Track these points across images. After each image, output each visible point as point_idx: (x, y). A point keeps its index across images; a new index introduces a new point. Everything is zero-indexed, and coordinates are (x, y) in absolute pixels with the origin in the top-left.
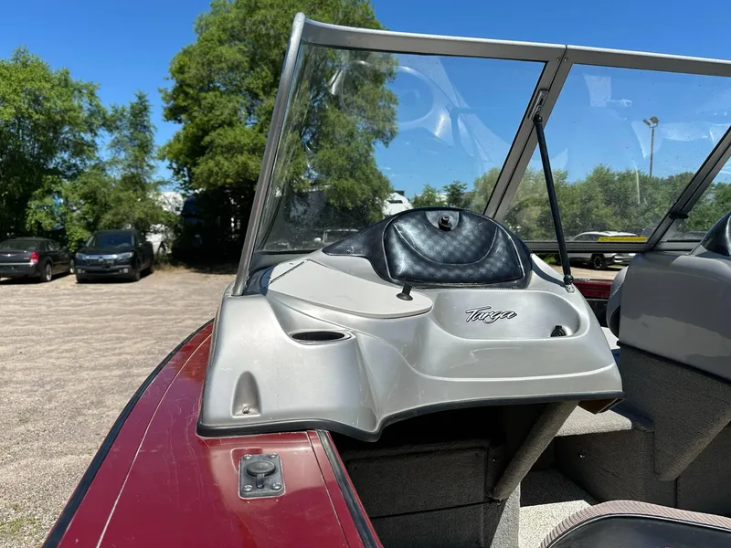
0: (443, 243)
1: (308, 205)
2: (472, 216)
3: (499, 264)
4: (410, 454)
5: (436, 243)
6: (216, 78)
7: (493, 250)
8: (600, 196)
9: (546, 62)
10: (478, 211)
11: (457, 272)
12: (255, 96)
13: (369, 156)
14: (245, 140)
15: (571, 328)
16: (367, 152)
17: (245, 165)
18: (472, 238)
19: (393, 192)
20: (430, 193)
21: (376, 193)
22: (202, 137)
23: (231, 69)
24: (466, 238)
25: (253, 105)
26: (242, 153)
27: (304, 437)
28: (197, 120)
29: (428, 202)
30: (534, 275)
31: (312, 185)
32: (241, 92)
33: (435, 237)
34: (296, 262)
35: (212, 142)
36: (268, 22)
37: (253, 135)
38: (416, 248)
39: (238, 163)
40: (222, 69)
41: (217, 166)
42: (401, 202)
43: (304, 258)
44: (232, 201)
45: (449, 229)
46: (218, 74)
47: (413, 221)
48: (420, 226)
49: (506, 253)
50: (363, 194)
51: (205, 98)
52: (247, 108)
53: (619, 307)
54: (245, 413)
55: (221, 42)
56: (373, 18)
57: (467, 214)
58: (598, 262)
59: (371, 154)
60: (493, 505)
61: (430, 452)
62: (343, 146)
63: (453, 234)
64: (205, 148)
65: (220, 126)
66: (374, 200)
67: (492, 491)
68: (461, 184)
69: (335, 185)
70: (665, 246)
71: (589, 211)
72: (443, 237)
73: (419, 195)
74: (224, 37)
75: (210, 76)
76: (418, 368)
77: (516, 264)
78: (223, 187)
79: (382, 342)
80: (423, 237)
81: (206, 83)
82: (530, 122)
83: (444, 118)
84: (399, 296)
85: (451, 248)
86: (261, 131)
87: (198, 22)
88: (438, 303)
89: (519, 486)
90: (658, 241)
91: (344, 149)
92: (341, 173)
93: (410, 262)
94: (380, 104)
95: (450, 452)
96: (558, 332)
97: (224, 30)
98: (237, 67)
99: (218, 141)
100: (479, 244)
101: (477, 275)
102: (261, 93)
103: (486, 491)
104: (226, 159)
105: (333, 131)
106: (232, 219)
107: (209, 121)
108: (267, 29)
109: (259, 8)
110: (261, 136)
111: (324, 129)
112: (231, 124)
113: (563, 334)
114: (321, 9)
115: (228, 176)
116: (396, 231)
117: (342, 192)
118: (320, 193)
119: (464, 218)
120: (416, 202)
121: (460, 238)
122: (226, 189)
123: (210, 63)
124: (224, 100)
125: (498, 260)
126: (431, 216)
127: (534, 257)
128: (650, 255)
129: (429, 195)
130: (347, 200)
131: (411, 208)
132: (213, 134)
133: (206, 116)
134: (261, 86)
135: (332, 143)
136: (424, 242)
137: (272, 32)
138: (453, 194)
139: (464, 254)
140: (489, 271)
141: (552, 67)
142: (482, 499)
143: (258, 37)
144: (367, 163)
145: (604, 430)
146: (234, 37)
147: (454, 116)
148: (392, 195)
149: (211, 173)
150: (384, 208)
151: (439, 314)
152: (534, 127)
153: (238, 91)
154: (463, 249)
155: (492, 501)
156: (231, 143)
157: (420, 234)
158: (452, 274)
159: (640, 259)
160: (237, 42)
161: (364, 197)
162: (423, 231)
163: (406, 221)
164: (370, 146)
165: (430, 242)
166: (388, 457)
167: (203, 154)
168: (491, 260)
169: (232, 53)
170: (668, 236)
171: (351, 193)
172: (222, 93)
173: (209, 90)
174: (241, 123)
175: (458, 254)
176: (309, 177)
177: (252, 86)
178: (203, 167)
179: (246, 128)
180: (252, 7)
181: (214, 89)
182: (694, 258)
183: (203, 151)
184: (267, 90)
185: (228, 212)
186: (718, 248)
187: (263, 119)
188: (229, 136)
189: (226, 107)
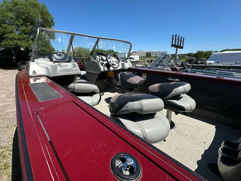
0: (60, 57)
6: (6, 20)
11: (62, 61)
12: (18, 26)
14: (16, 37)
17: (17, 43)
18: (64, 56)
22: (3, 35)
23: (11, 19)
25: (18, 28)
26: (15, 40)
30: (72, 61)
35: (6, 37)
36: (21, 8)
37: (18, 36)
39: (14, 42)
40: (8, 18)
41: (8, 43)
43: (39, 59)
44: (13, 52)
45: (61, 55)
47: (55, 54)
49: (68, 59)
51: (3, 25)
52: (16, 29)
53: (86, 67)
54: (34, 74)
55: (7, 12)
56: (48, 12)
59: (50, 42)
62: (43, 40)
64: (4, 38)
65: (8, 33)
66: (51, 52)
69: (41, 49)
74: (8, 10)
75: (4, 20)
77: (70, 60)
78: (10, 48)
79: (51, 68)
83: (60, 39)
84: (53, 63)
92: (43, 46)
93: (55, 59)
96: (74, 67)
97: (7, 8)
98: (13, 18)
99: (8, 37)
102: (20, 26)
104: (11, 41)
109: (18, 5)
110: (21, 36)
112: (12, 33)
114: (35, 8)
115: (12, 46)
116: (53, 55)
117: (43, 51)
119: (63, 54)
123: (4, 17)
124: (9, 26)
126: (58, 53)
127: (72, 59)
128: (89, 60)
132: (6, 35)
133: (4, 30)
134: (20, 24)
137: (22, 11)
139: (63, 58)
140: (66, 61)
141: (72, 35)
143: (18, 12)
144: (49, 44)
146: (11, 11)
149: (6, 45)
151: (59, 65)
152: (71, 42)
153: (13, 24)
161: (49, 52)
162: (57, 55)
164: (49, 40)
165: (58, 57)
168: (66, 59)
169: (11, 15)
170: (90, 57)
171: (45, 50)
172: (8, 25)
173: (4, 23)
174: (14, 32)
177: (17, 24)
178: (4, 43)
179: (16, 34)
180: (16, 4)
181: (6, 23)
182: (93, 60)
183: (3, 39)
184: (22, 25)
185: (12, 55)
186: (95, 59)
187: (21, 32)
188: (11, 36)
189: (10, 28)
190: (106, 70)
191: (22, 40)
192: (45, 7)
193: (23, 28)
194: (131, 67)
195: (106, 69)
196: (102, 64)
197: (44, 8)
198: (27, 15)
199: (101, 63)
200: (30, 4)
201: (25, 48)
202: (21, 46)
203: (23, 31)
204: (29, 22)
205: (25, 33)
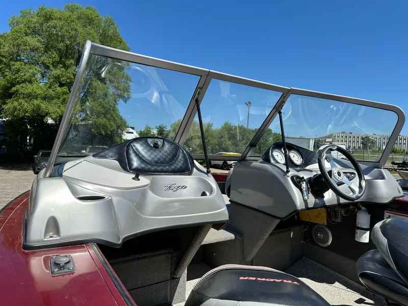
0: (155, 154)
1: (79, 132)
2: (169, 142)
3: (180, 164)
4: (135, 259)
5: (152, 154)
6: (22, 54)
7: (178, 158)
8: (226, 136)
9: (201, 76)
10: (172, 140)
11: (162, 168)
12: (47, 67)
13: (115, 107)
14: (39, 92)
15: (209, 192)
16: (114, 105)
17: (39, 107)
18: (168, 152)
19: (128, 127)
20: (148, 130)
21: (118, 127)
22: (11, 88)
23: (32, 50)
24: (166, 152)
25: (45, 72)
26: (37, 99)
27: (84, 247)
28: (8, 77)
29: (147, 134)
30: (195, 169)
31: (82, 120)
32: (38, 64)
33: (151, 151)
34: (78, 162)
35: (17, 91)
36: (57, 27)
37: (45, 89)
38: (143, 156)
39: (34, 105)
40: (26, 49)
41: (20, 105)
42: (132, 133)
43: (82, 159)
44: (29, 127)
45: (158, 147)
46: (23, 52)
47: (141, 143)
48: (144, 145)
49: (183, 160)
50: (111, 127)
51: (14, 65)
52: (42, 74)
53: (230, 185)
54: (51, 237)
55: (26, 34)
56: (119, 35)
57: (167, 141)
58: (225, 166)
59: (116, 106)
60: (174, 279)
61: (144, 257)
62: (101, 100)
63: (160, 150)
64: (12, 94)
65: (23, 82)
66: (117, 131)
67: (174, 274)
68: (164, 126)
69: (95, 121)
70: (248, 158)
71: (222, 142)
72: (155, 151)
73: (143, 130)
74: (29, 31)
75: (18, 52)
76: (141, 213)
77: (188, 165)
78: (23, 118)
79: (125, 201)
80: (146, 150)
81: (15, 56)
82: (194, 102)
83: (156, 95)
84: (133, 178)
85: (159, 156)
86: (50, 87)
87: (11, 20)
88: (152, 182)
89: (186, 270)
90: (245, 156)
91: (101, 102)
92: (98, 115)
93: (139, 162)
94: (122, 80)
95: (155, 256)
96: (204, 194)
97: (28, 27)
98: (37, 49)
99: (21, 91)
100: (171, 155)
101: (170, 169)
102: (51, 66)
103: (171, 275)
104: (26, 101)
105: (95, 92)
106: (28, 138)
107: (16, 79)
108: (56, 31)
109: (52, 19)
110: (50, 90)
111: (90, 90)
112: (30, 82)
113: (206, 195)
114: (90, 26)
115: (27, 112)
116: (132, 147)
117: (99, 126)
118: (86, 125)
119: (165, 142)
120: (140, 133)
121: (163, 152)
122: (26, 119)
123: (19, 45)
124: (27, 67)
125: (179, 163)
126: (149, 141)
127: (195, 161)
128: (242, 162)
129: (148, 131)
130: (102, 130)
131: (138, 136)
132: (18, 86)
133: (14, 75)
134: (51, 62)
135: (94, 98)
136: (146, 153)
137: (60, 34)
138: (160, 130)
139: (165, 159)
140: (176, 167)
141: (204, 78)
142: (169, 278)
143: (51, 35)
144: (114, 110)
145: (223, 240)
146: (35, 32)
147: (161, 93)
148: (128, 129)
149: (15, 109)
150: (123, 136)
151: (153, 187)
152: (196, 103)
153: (36, 63)
154: (164, 157)
155: (174, 278)
156: (30, 93)
157: (144, 149)
158: (159, 169)
159: (238, 164)
160: (37, 36)
161: (112, 129)
162: (145, 148)
163: (137, 143)
164: (116, 102)
165: (149, 153)
166: (123, 262)
167: (10, 98)
168: (177, 162)
169: (33, 41)
170: (249, 154)
171: (105, 126)
172: (26, 64)
173: (17, 60)
174: (37, 81)
175: (162, 159)
176: (80, 116)
177: (45, 61)
178: (10, 105)
179: (40, 86)
180: (48, 18)
181: (20, 60)
182: (258, 164)
183: (10, 96)
184: (55, 65)
185: (25, 133)
186: (267, 160)
187: (52, 80)
188: (28, 88)
189: (28, 71)
190: (311, 205)
191: (52, 99)
192: (113, 24)
193: (56, 72)
194: (397, 195)
195: (312, 200)
196: (297, 181)
197: (109, 26)
198: (68, 42)
199: (292, 178)
200: (79, 18)
201: (57, 117)
202: (47, 114)
203: (57, 78)
204: (73, 58)
205: (60, 83)
